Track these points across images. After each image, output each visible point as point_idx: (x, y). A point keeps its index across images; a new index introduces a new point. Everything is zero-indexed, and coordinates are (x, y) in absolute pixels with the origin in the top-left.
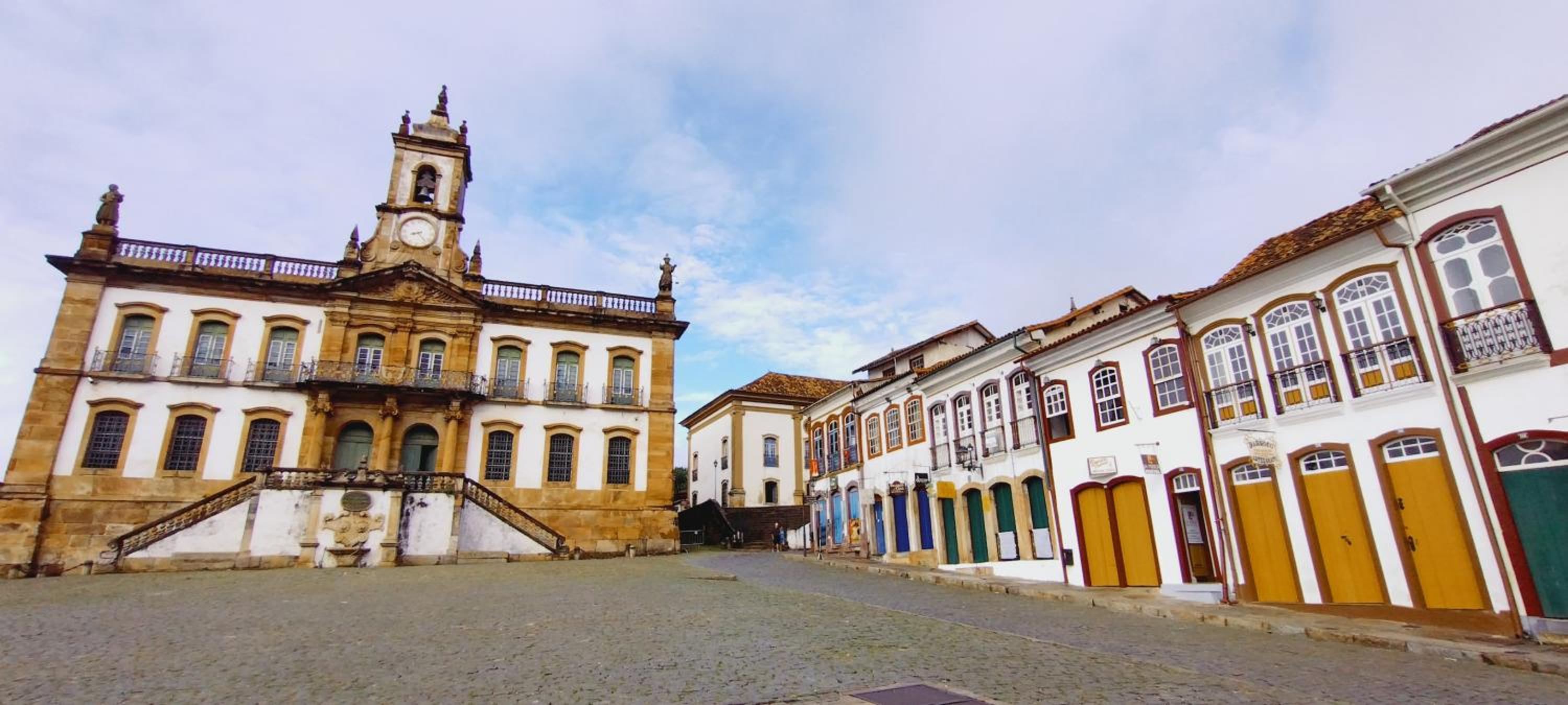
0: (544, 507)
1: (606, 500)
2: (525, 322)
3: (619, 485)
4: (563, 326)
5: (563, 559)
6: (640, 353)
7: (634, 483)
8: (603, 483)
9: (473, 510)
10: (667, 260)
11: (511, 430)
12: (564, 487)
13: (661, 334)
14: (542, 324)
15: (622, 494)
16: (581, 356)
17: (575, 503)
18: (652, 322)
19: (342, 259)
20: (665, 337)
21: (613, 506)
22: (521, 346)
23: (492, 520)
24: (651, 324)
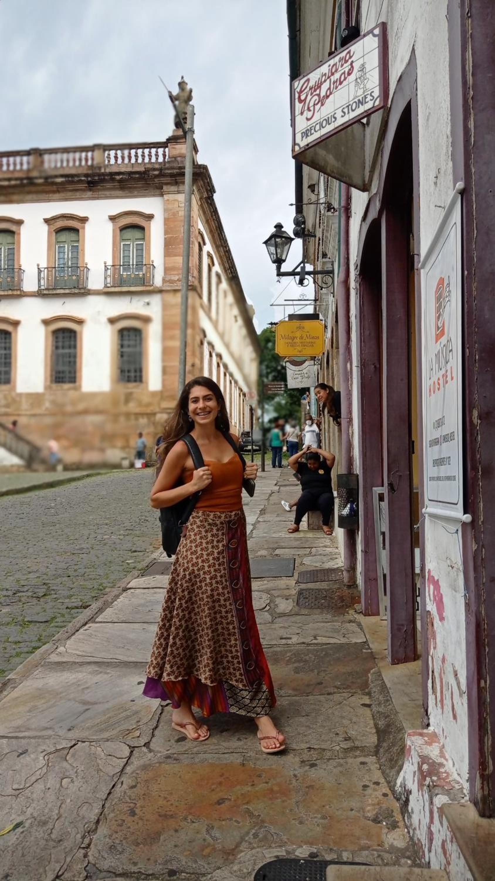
0: (47, 412)
1: (115, 403)
2: (15, 197)
3: (131, 384)
4: (57, 196)
5: (35, 471)
6: (150, 217)
7: (147, 382)
8: (113, 382)
10: (182, 85)
11: (9, 328)
12: (69, 389)
13: (173, 188)
14: (34, 196)
15: (135, 394)
16: (80, 231)
17: (81, 407)
18: (156, 173)
20: (179, 192)
21: (123, 409)
22: (14, 228)
24: (156, 176)
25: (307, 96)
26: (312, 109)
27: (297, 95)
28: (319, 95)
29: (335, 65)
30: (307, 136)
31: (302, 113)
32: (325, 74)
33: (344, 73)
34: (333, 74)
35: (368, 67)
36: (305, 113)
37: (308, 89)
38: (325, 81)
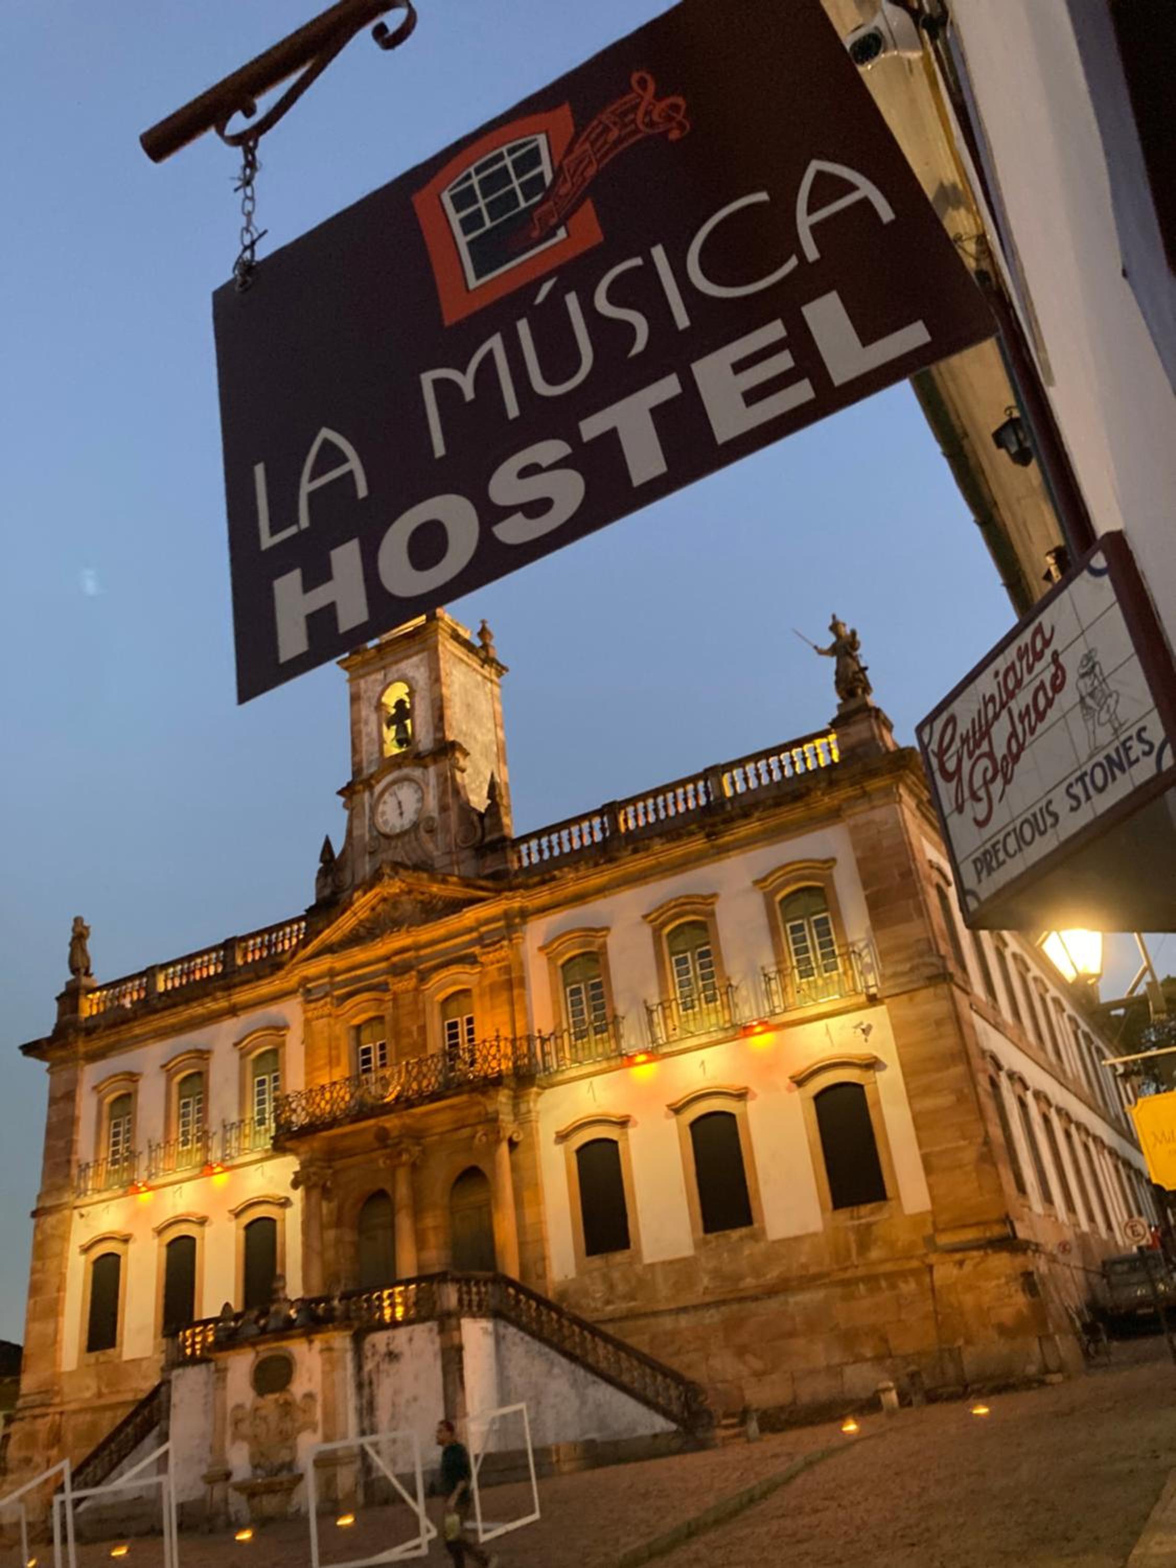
0: (708, 1299)
3: (865, 1209)
6: (830, 865)
7: (898, 1197)
8: (823, 1209)
9: (514, 1344)
11: (611, 1133)
12: (742, 1239)
13: (861, 803)
15: (877, 1231)
16: (709, 924)
17: (773, 1274)
19: (313, 902)
20: (873, 808)
21: (861, 1267)
22: (597, 944)
23: (552, 1364)
25: (960, 760)
26: (982, 793)
27: (934, 762)
28: (990, 755)
29: (1012, 667)
30: (990, 870)
31: (960, 809)
32: (992, 698)
33: (1042, 686)
34: (1011, 695)
35: (1106, 663)
36: (968, 805)
37: (957, 742)
38: (996, 716)
